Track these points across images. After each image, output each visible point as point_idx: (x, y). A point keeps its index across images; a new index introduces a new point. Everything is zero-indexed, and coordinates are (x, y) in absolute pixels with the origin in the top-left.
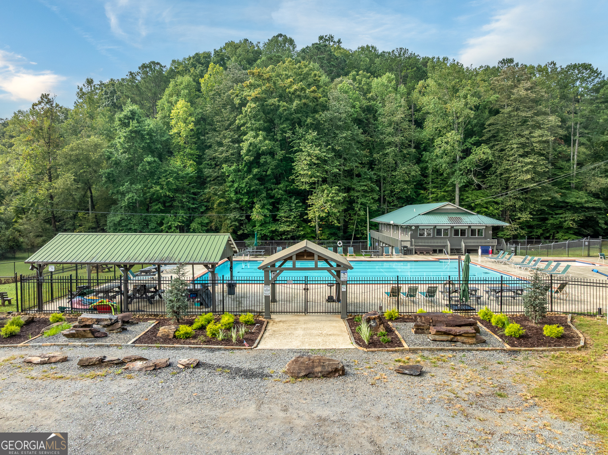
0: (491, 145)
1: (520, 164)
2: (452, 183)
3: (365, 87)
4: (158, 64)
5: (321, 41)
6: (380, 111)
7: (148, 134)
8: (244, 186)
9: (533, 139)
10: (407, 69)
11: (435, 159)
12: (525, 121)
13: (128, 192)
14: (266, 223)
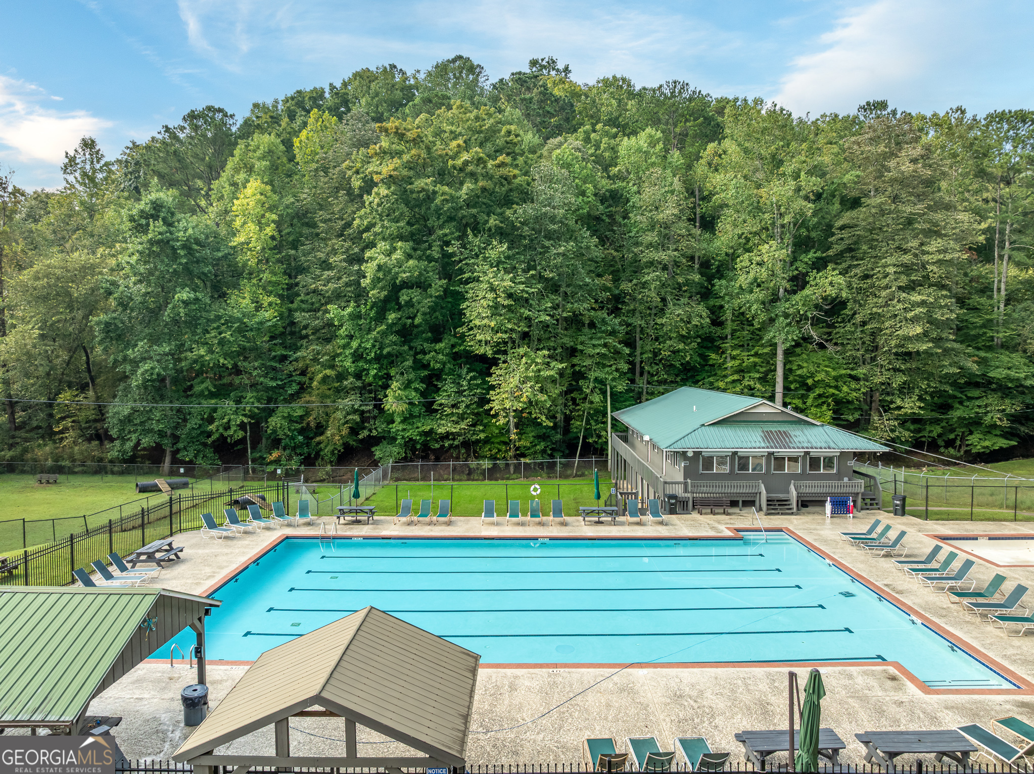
0: (844, 265)
1: (900, 306)
2: (770, 340)
3: (607, 154)
4: (220, 110)
5: (534, 69)
6: (634, 199)
7: (184, 247)
8: (369, 346)
9: (926, 258)
10: (687, 121)
11: (738, 293)
12: (910, 222)
13: (144, 359)
14: (412, 416)
